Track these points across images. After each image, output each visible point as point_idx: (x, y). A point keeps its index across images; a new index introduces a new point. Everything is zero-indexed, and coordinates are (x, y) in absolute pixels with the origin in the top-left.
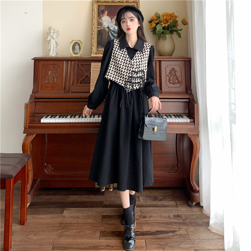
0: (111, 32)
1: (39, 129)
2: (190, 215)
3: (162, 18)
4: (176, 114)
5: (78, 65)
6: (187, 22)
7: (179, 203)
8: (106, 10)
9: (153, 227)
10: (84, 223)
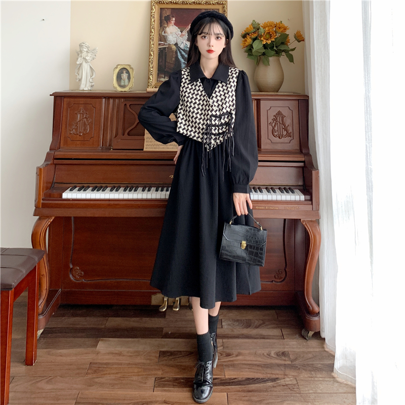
0: (180, 53)
1: (58, 209)
2: (304, 352)
3: (262, 31)
4: (282, 187)
5: (125, 104)
6: (303, 38)
7: (286, 333)
8: (173, 17)
9: (242, 372)
10: (129, 364)
